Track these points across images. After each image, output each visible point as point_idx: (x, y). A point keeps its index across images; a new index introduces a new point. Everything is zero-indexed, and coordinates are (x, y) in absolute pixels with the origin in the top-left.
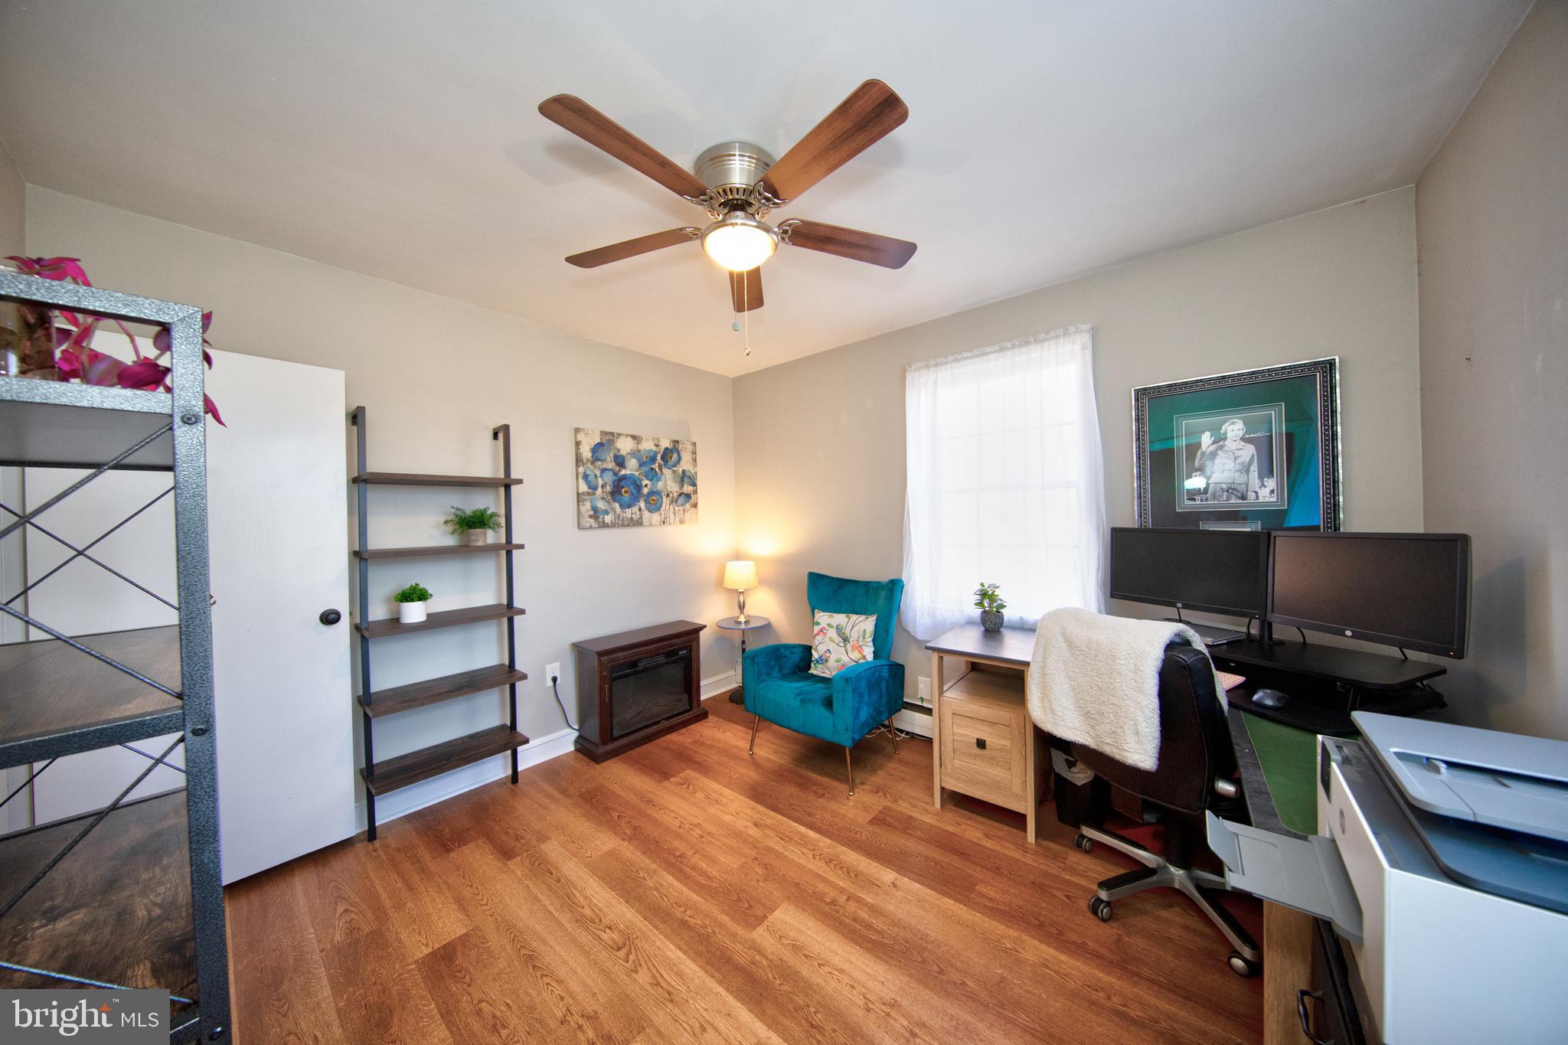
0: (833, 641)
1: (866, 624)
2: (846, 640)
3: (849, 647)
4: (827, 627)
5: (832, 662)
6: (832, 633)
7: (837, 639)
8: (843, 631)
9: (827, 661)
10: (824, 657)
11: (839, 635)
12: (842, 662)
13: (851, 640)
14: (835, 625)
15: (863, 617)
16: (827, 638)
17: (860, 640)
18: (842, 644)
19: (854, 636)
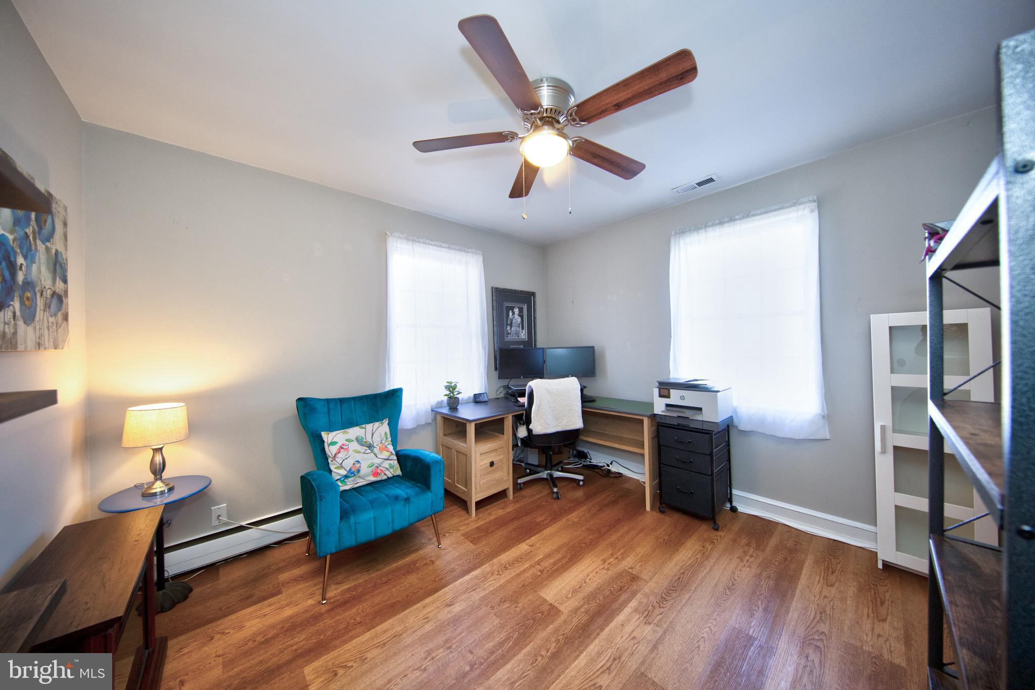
0: (359, 452)
1: (381, 429)
2: (370, 446)
3: (376, 450)
4: (347, 443)
5: (364, 470)
6: (354, 446)
7: (362, 449)
8: (364, 440)
9: (359, 471)
10: (353, 470)
11: (362, 445)
12: (376, 465)
13: (375, 445)
14: (354, 438)
15: (377, 424)
16: (351, 452)
17: (383, 442)
18: (369, 451)
19: (376, 440)
